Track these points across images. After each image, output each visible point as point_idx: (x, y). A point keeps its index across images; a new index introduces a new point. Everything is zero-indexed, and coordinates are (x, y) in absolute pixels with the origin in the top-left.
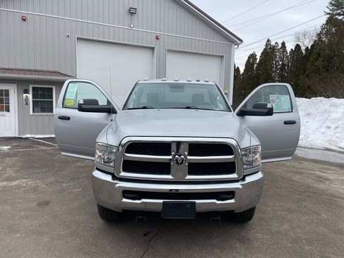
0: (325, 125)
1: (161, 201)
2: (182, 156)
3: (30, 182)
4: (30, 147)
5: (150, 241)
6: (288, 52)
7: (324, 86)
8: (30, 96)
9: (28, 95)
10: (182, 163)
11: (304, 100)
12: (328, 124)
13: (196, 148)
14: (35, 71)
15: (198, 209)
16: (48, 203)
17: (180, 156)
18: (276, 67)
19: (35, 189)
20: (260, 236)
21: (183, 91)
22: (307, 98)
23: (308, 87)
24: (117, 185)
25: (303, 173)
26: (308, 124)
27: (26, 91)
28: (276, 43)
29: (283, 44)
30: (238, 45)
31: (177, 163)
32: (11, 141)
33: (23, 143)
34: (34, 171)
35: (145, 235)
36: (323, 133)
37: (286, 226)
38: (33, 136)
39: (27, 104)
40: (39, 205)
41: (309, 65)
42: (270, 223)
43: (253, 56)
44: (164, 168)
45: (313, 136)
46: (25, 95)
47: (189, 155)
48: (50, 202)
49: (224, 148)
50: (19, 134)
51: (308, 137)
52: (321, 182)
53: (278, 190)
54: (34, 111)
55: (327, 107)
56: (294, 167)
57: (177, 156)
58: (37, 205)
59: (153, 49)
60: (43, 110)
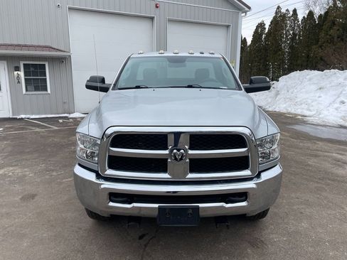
0: (339, 100)
1: (156, 206)
2: (182, 151)
3: (18, 171)
4: (23, 129)
5: (146, 246)
6: (300, 20)
7: (338, 57)
8: (22, 74)
9: (19, 72)
10: (181, 159)
11: (316, 72)
12: (342, 98)
13: (199, 140)
14: (25, 46)
15: (202, 214)
16: (33, 196)
17: (179, 150)
18: (287, 36)
19: (21, 179)
20: (275, 237)
21: (185, 66)
22: (318, 70)
23: (321, 59)
24: (102, 186)
25: (319, 156)
26: (320, 99)
27: (17, 69)
28: (287, 10)
29: (295, 11)
30: (246, 12)
31: (176, 159)
32: (5, 123)
33: (17, 125)
34: (24, 157)
35: (141, 238)
36: (337, 109)
37: (305, 224)
38: (28, 116)
39: (19, 82)
40: (23, 199)
41: (322, 34)
42: (286, 221)
43: (261, 25)
44: (159, 165)
45: (325, 112)
46: (16, 73)
47: (191, 148)
48: (36, 195)
49: (235, 140)
50: (13, 115)
51: (320, 114)
52: (340, 166)
53: (293, 178)
54: (27, 90)
55: (341, 80)
56: (308, 148)
57: (175, 151)
58: (21, 199)
59: (152, 19)
60: (37, 89)
